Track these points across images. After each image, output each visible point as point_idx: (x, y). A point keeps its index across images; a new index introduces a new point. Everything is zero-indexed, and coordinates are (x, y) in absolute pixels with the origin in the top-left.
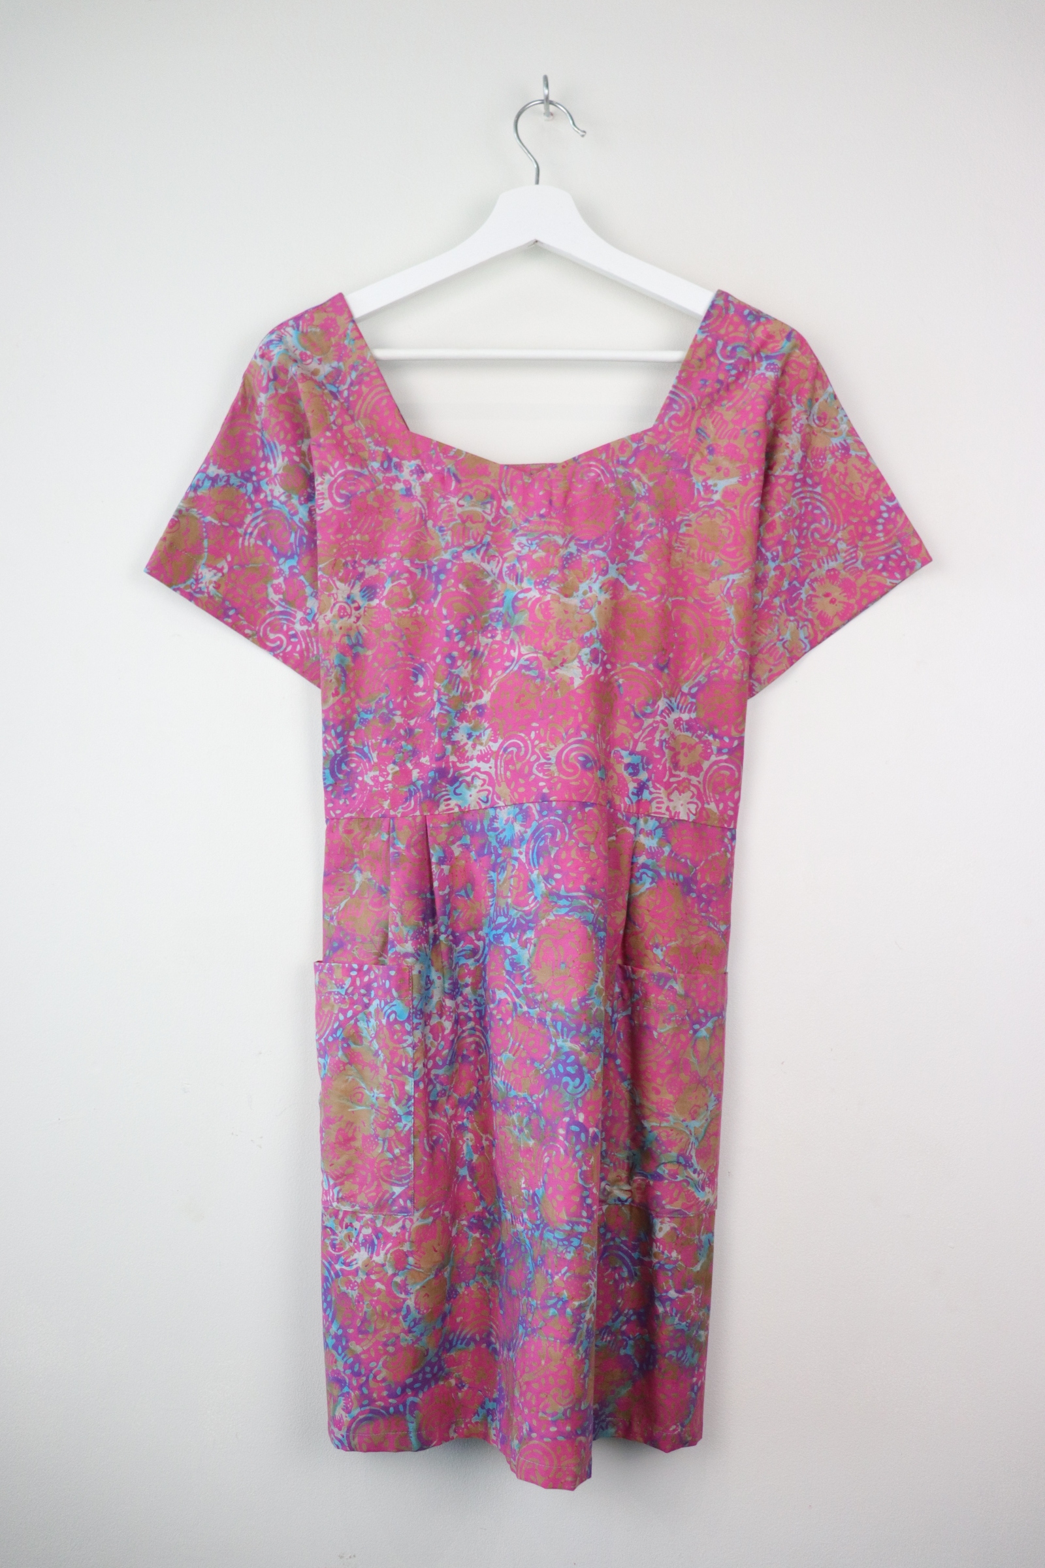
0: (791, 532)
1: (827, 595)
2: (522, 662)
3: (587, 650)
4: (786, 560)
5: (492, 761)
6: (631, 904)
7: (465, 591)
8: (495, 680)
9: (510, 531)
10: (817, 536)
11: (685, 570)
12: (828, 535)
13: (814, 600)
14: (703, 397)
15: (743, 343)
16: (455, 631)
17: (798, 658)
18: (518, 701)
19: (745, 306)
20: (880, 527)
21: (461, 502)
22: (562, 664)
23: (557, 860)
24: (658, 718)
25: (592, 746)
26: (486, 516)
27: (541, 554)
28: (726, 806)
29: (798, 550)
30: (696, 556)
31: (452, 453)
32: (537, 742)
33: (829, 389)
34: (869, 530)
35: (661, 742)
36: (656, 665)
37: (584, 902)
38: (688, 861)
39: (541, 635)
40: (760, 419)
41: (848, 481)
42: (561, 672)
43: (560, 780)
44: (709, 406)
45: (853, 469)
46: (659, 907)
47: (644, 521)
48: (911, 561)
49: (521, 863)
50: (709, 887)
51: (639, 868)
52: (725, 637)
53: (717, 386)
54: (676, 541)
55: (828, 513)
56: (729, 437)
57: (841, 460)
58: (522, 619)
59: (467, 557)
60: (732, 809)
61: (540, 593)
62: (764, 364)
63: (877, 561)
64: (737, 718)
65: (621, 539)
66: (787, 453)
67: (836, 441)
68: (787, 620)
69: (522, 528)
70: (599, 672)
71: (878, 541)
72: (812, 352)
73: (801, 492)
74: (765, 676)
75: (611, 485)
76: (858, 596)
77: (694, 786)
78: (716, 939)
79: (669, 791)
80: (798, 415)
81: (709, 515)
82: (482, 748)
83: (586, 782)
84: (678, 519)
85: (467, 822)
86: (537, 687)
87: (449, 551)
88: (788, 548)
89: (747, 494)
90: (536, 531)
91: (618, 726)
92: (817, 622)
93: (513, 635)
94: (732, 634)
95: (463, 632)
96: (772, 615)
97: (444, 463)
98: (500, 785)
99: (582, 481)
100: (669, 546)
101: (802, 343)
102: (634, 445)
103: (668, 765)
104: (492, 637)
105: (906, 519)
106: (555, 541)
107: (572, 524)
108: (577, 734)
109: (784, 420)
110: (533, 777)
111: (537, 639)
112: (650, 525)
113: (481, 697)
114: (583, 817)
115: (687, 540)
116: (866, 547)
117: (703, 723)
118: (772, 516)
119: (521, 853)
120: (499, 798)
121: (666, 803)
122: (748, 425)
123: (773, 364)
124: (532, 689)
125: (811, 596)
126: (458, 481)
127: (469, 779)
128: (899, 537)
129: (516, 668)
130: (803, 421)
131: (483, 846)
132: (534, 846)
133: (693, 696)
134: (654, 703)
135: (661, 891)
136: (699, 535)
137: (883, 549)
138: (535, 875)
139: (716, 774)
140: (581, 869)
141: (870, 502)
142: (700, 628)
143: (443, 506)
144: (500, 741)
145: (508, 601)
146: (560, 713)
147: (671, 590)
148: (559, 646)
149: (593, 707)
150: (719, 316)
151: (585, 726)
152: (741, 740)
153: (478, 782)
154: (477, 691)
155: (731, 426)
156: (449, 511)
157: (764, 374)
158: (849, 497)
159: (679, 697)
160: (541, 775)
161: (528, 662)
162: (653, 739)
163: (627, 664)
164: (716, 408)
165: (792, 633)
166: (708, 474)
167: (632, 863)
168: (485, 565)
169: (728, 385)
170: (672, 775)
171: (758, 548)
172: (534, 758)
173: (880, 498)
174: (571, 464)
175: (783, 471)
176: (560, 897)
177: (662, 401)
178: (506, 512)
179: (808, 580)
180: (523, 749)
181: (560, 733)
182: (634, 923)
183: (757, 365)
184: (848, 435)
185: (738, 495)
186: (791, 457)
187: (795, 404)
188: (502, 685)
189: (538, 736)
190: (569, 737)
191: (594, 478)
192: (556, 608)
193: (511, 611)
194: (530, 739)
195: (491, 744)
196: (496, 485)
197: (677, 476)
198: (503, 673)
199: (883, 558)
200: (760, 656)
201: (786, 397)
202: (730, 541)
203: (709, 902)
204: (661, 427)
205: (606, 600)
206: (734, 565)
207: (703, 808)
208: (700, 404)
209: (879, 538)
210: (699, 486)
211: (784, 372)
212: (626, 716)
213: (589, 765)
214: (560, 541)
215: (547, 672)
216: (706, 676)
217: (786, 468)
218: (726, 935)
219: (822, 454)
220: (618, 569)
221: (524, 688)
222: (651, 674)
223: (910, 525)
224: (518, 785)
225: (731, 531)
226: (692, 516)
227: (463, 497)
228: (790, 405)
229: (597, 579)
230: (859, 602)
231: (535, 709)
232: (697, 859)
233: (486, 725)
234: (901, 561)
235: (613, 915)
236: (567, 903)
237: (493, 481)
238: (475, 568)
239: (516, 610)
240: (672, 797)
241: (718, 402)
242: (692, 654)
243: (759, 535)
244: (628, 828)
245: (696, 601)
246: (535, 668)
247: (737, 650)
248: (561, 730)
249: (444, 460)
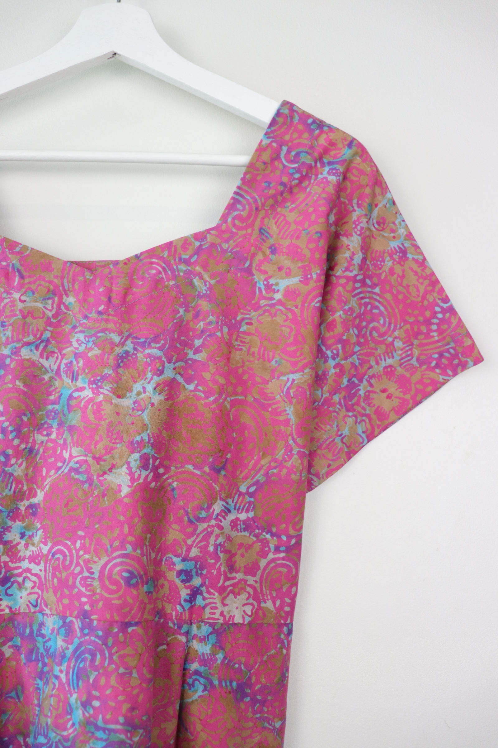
0: (351, 331)
1: (384, 391)
2: (72, 464)
3: (136, 456)
4: (346, 359)
5: (42, 564)
6: (183, 710)
7: (22, 387)
8: (48, 480)
9: (70, 327)
10: (375, 334)
11: (245, 368)
12: (385, 334)
13: (372, 395)
14: (267, 198)
15: (306, 149)
16: (10, 429)
17: (355, 453)
18: (66, 506)
19: (309, 116)
20: (434, 327)
21: (23, 298)
22: (110, 470)
23: (96, 685)
24: (213, 522)
25: (139, 560)
26: (47, 312)
27: (97, 352)
28: (283, 602)
29: (357, 348)
30: (256, 355)
31: (18, 249)
32: (81, 553)
33: (388, 195)
34: (424, 329)
35: (216, 546)
36: (212, 468)
37: (122, 736)
38: (242, 667)
39: (92, 438)
40: (322, 220)
41: (405, 283)
42: (109, 478)
43: (102, 597)
44: (272, 207)
45: (410, 271)
46: (211, 717)
47: (204, 319)
48: (463, 359)
49: (60, 682)
50: (264, 687)
51: (191, 675)
52: (282, 436)
53: (281, 188)
54: (237, 340)
55: (385, 313)
56: (292, 238)
57: (399, 263)
58: (75, 418)
59: (25, 353)
60: (289, 605)
61: (93, 393)
62: (327, 169)
63: (430, 359)
64: (295, 517)
65: (179, 337)
66: (347, 254)
67: (394, 244)
68: (346, 416)
69: (81, 325)
70: (149, 479)
71: (432, 340)
72: (371, 160)
73: (360, 293)
74: (323, 471)
75: (172, 283)
76: (413, 392)
77: (250, 586)
78: (270, 738)
79: (224, 595)
80: (359, 219)
81: (271, 314)
82: (34, 549)
83: (130, 600)
84: (239, 318)
85: (18, 625)
86: (85, 493)
87: (9, 346)
88: (348, 346)
89: (308, 294)
90: (93, 328)
91: (171, 531)
92: (374, 417)
93: (67, 435)
94: (291, 434)
95: (18, 430)
96: (331, 412)
97: (9, 259)
98: (47, 592)
99: (142, 278)
100: (229, 345)
101: (363, 152)
102: (197, 244)
103: (222, 569)
104: (48, 435)
105: (460, 320)
106: (111, 339)
107: (130, 322)
108: (122, 547)
109: (345, 223)
110: (76, 590)
111: (87, 442)
112: (210, 323)
113: (35, 496)
114: (125, 638)
115: (248, 338)
116: (420, 345)
117: (261, 521)
118: (332, 315)
119: (61, 671)
120: (46, 605)
121: (220, 608)
122: (309, 226)
123: (335, 169)
124: (80, 493)
125: (369, 392)
126: (22, 277)
127: (20, 579)
128: (453, 337)
129: (66, 471)
130: (364, 224)
131: (31, 651)
132: (74, 666)
133: (251, 495)
134: (210, 506)
135: (213, 700)
136: (260, 334)
137: (437, 348)
138: (73, 699)
139: (274, 572)
140: (121, 698)
141: (426, 303)
142: (259, 427)
143: (6, 301)
144: (50, 544)
145: (64, 398)
146: (106, 523)
147: (230, 389)
148: (109, 450)
149: (140, 518)
150: (284, 123)
151: (131, 539)
152: (299, 538)
153: (29, 584)
154: (31, 490)
155: (293, 227)
156: (11, 306)
157: (326, 178)
158: (406, 298)
159: (237, 497)
160: (83, 590)
161: (78, 465)
162: (209, 543)
163: (182, 467)
164: (279, 209)
165: (350, 429)
166: (270, 273)
167: (185, 669)
168: (43, 362)
169: (291, 188)
170: (227, 579)
171: (319, 346)
172: (77, 570)
173: (435, 299)
174: (134, 261)
175: (344, 272)
176: (97, 728)
177: (226, 201)
178: (67, 308)
179: (366, 377)
180: (68, 558)
181: (105, 545)
182: (187, 730)
183: (320, 170)
184: (406, 240)
185: (299, 294)
186: (352, 259)
187: (356, 208)
188: (54, 486)
189: (83, 546)
190: (114, 550)
191: (155, 275)
192: (107, 409)
193: (66, 409)
194: (75, 548)
195: (42, 545)
196: (58, 281)
197: (239, 275)
198: (56, 473)
199: (436, 356)
200: (319, 452)
201: (347, 202)
202: (290, 340)
203: (264, 702)
204: (224, 227)
205: (160, 402)
206: (294, 364)
207: (259, 608)
208: (263, 205)
209: (433, 337)
210: (261, 285)
211: (345, 178)
212: (179, 521)
213: (134, 581)
214: (116, 339)
215: (95, 477)
216: (264, 475)
217: (347, 269)
218: (281, 731)
219: (380, 257)
220: (174, 369)
221: (72, 493)
222: (207, 477)
223: (463, 326)
224: (63, 596)
225: (292, 330)
226: (253, 314)
227: (25, 292)
228: (351, 209)
229: (152, 379)
230: (413, 398)
231: (82, 516)
232: (252, 662)
233: (39, 525)
234: (454, 359)
235: (163, 726)
236: (105, 737)
237: (56, 277)
238: (33, 364)
239: (70, 408)
240: (226, 602)
241: (282, 204)
242: (251, 453)
243: (320, 333)
244: (179, 637)
245: (255, 399)
246: (84, 473)
247: (296, 450)
248: (106, 542)
249: (10, 256)
